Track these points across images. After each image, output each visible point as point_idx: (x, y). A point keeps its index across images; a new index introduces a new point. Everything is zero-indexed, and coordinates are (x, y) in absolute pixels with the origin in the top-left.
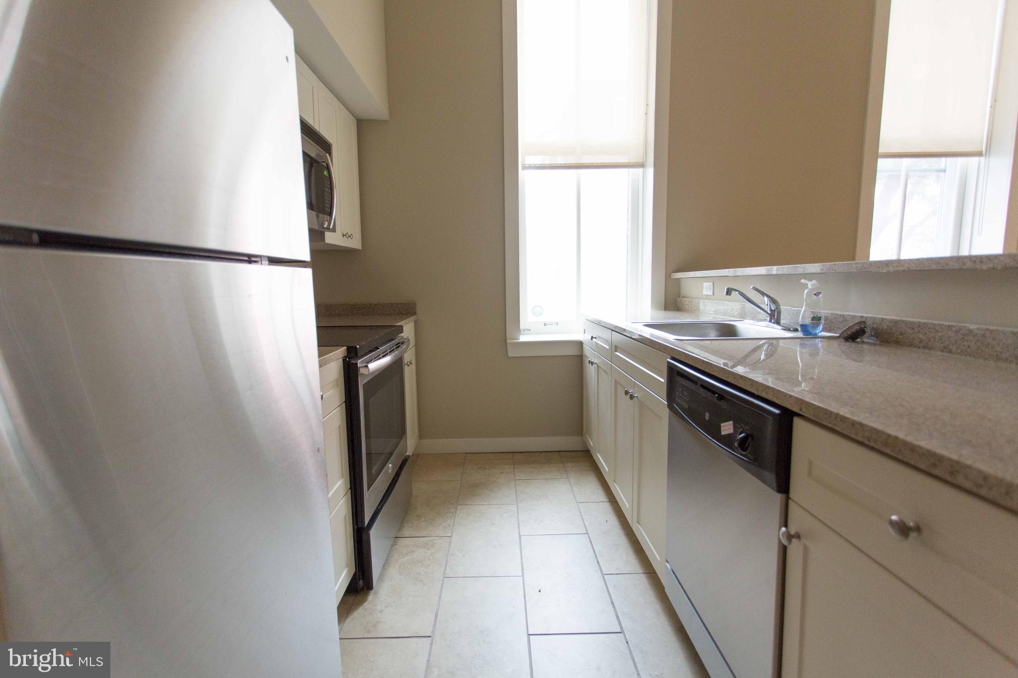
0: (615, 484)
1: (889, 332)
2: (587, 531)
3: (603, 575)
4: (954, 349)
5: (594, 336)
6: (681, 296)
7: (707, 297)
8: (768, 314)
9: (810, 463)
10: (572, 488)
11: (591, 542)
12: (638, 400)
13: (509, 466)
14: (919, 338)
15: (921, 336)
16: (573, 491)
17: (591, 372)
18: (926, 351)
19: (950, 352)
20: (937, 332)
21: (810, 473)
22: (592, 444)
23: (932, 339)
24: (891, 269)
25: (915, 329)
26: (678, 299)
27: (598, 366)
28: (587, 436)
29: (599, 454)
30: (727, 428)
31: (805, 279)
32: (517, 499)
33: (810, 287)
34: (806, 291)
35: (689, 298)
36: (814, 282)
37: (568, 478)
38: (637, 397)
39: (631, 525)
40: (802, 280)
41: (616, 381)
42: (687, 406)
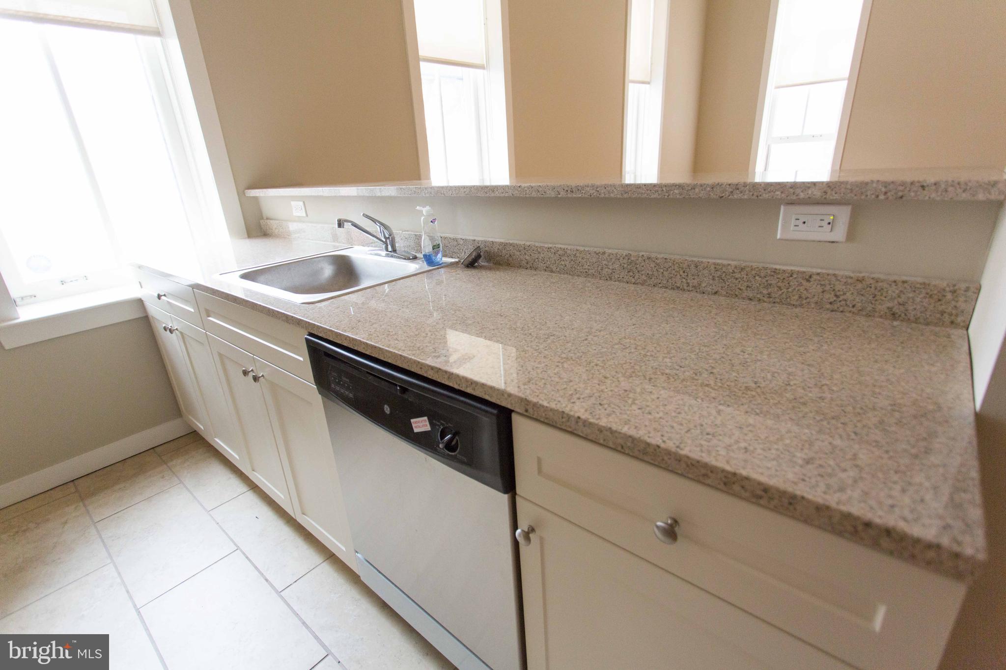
0: (255, 473)
1: (501, 255)
2: (235, 545)
3: (279, 593)
4: (554, 269)
5: (161, 294)
6: (265, 218)
7: (299, 220)
8: (382, 241)
9: (539, 461)
10: (192, 494)
11: (247, 557)
12: (266, 379)
13: (73, 507)
14: (526, 260)
15: (527, 257)
16: (195, 497)
17: (173, 344)
18: (534, 272)
19: (552, 271)
20: (540, 253)
21: (540, 471)
22: (202, 428)
23: (537, 260)
24: (497, 194)
25: (522, 251)
26: (261, 221)
27: (181, 333)
28: (190, 417)
29: (220, 439)
30: (421, 424)
31: (420, 206)
32: (109, 554)
33: (424, 213)
34: (422, 218)
35: (277, 220)
36: (428, 208)
37: (181, 482)
38: (263, 376)
39: (294, 517)
40: (418, 207)
41: (221, 355)
42: (351, 395)
